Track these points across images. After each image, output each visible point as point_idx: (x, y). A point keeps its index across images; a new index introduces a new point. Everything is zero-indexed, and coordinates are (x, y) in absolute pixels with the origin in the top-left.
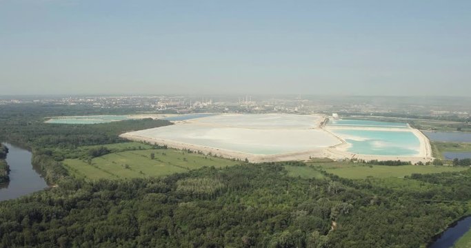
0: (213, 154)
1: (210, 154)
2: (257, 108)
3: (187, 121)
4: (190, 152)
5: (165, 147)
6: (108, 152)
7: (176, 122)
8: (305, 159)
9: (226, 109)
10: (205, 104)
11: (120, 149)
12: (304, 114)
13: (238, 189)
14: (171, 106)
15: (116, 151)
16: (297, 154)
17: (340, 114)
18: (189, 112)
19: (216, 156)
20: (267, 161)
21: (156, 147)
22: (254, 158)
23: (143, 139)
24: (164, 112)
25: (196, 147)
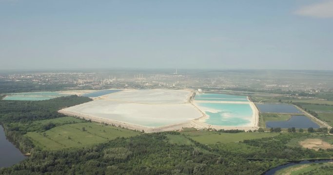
0: (122, 127)
1: (120, 126)
2: (147, 84)
3: (101, 97)
4: (107, 125)
5: (90, 121)
6: (54, 126)
7: (93, 98)
8: (180, 129)
9: (126, 85)
10: (111, 81)
11: (62, 123)
12: (179, 89)
13: (140, 154)
14: (88, 83)
15: (59, 125)
16: (175, 126)
17: (203, 89)
18: (101, 89)
19: (123, 128)
20: (156, 132)
21: (84, 120)
22: (148, 129)
23: (75, 115)
24: (83, 88)
25: (110, 121)
